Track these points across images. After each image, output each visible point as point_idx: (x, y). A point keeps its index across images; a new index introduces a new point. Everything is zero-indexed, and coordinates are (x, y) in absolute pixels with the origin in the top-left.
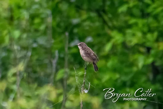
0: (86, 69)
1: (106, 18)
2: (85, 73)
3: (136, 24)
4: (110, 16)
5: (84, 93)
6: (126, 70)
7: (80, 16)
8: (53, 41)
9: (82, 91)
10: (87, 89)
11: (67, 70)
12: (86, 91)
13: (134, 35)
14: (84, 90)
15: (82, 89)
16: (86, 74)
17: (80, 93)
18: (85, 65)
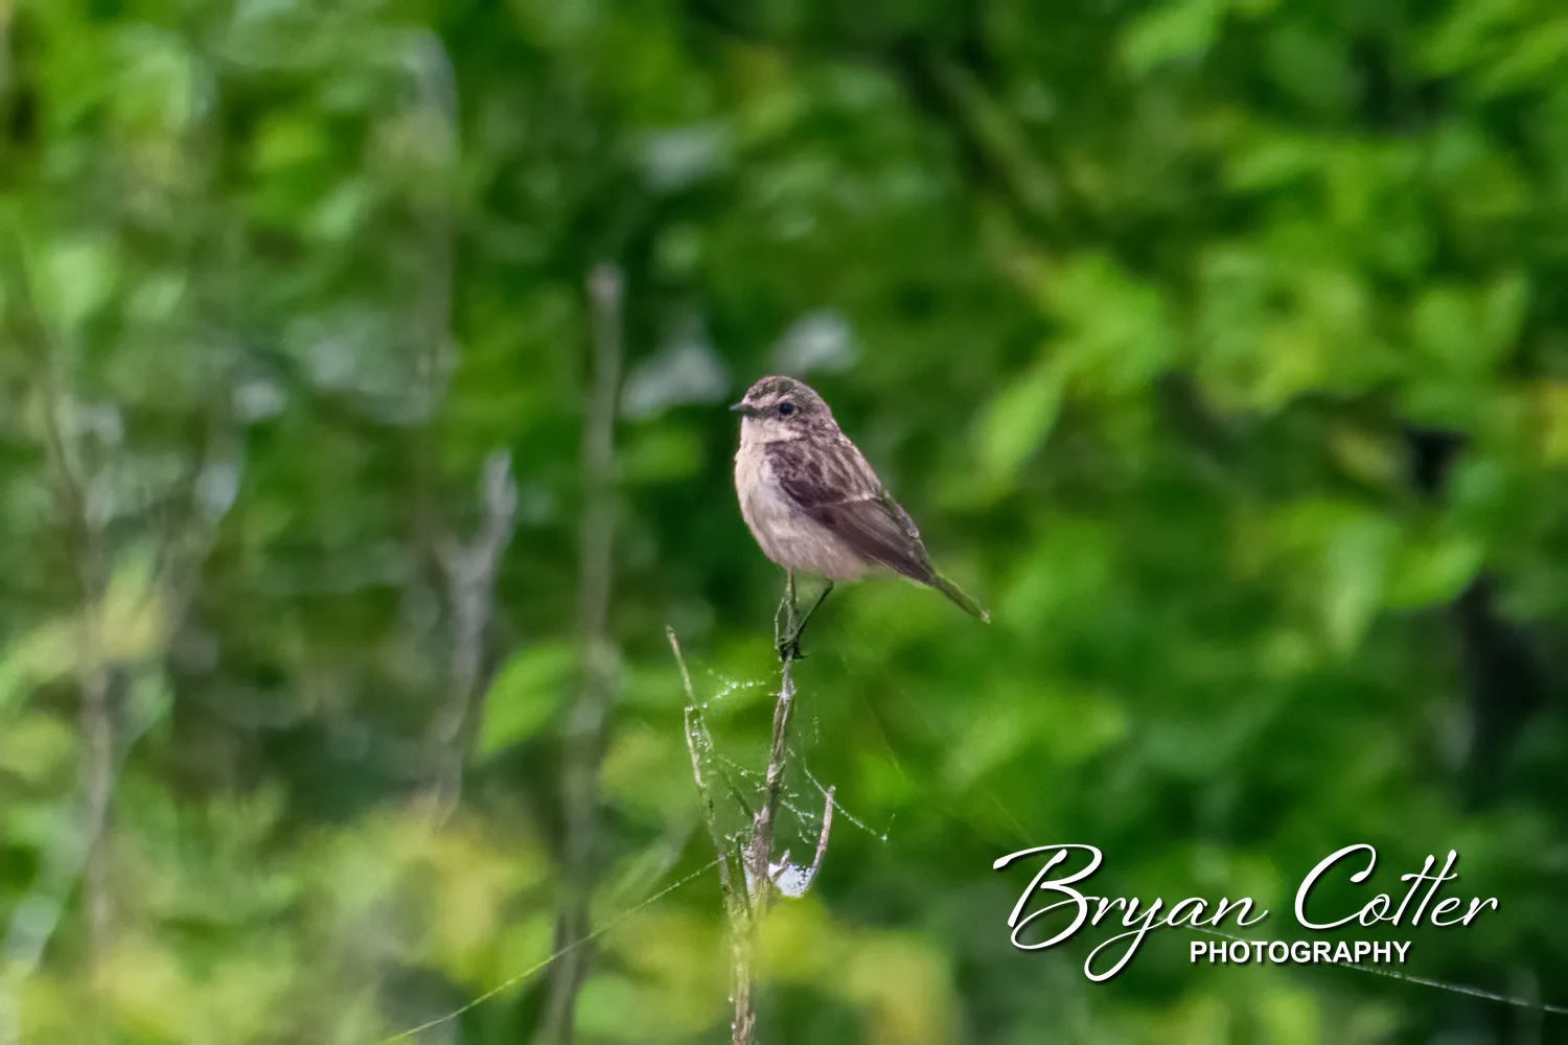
0: (793, 649)
1: (995, 126)
2: (784, 695)
3: (1307, 192)
4: (1036, 101)
5: (773, 897)
6: (1202, 662)
7: (728, 99)
8: (450, 359)
9: (750, 879)
10: (802, 858)
11: (603, 657)
12: (793, 881)
13: (1280, 303)
14: (773, 869)
15: (748, 853)
16: (793, 701)
17: (729, 900)
18: (783, 615)
